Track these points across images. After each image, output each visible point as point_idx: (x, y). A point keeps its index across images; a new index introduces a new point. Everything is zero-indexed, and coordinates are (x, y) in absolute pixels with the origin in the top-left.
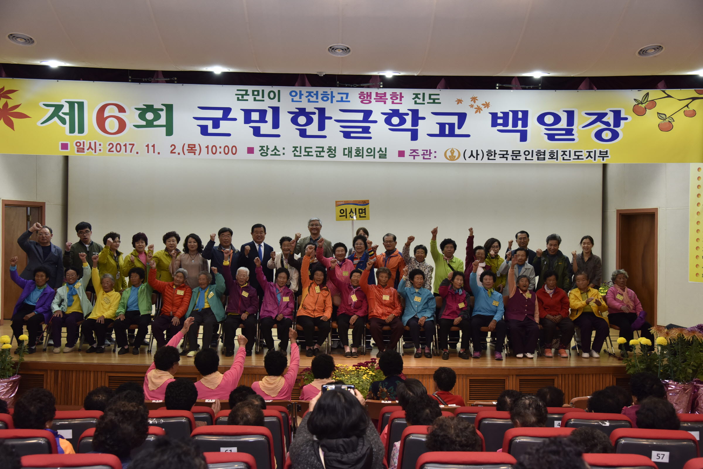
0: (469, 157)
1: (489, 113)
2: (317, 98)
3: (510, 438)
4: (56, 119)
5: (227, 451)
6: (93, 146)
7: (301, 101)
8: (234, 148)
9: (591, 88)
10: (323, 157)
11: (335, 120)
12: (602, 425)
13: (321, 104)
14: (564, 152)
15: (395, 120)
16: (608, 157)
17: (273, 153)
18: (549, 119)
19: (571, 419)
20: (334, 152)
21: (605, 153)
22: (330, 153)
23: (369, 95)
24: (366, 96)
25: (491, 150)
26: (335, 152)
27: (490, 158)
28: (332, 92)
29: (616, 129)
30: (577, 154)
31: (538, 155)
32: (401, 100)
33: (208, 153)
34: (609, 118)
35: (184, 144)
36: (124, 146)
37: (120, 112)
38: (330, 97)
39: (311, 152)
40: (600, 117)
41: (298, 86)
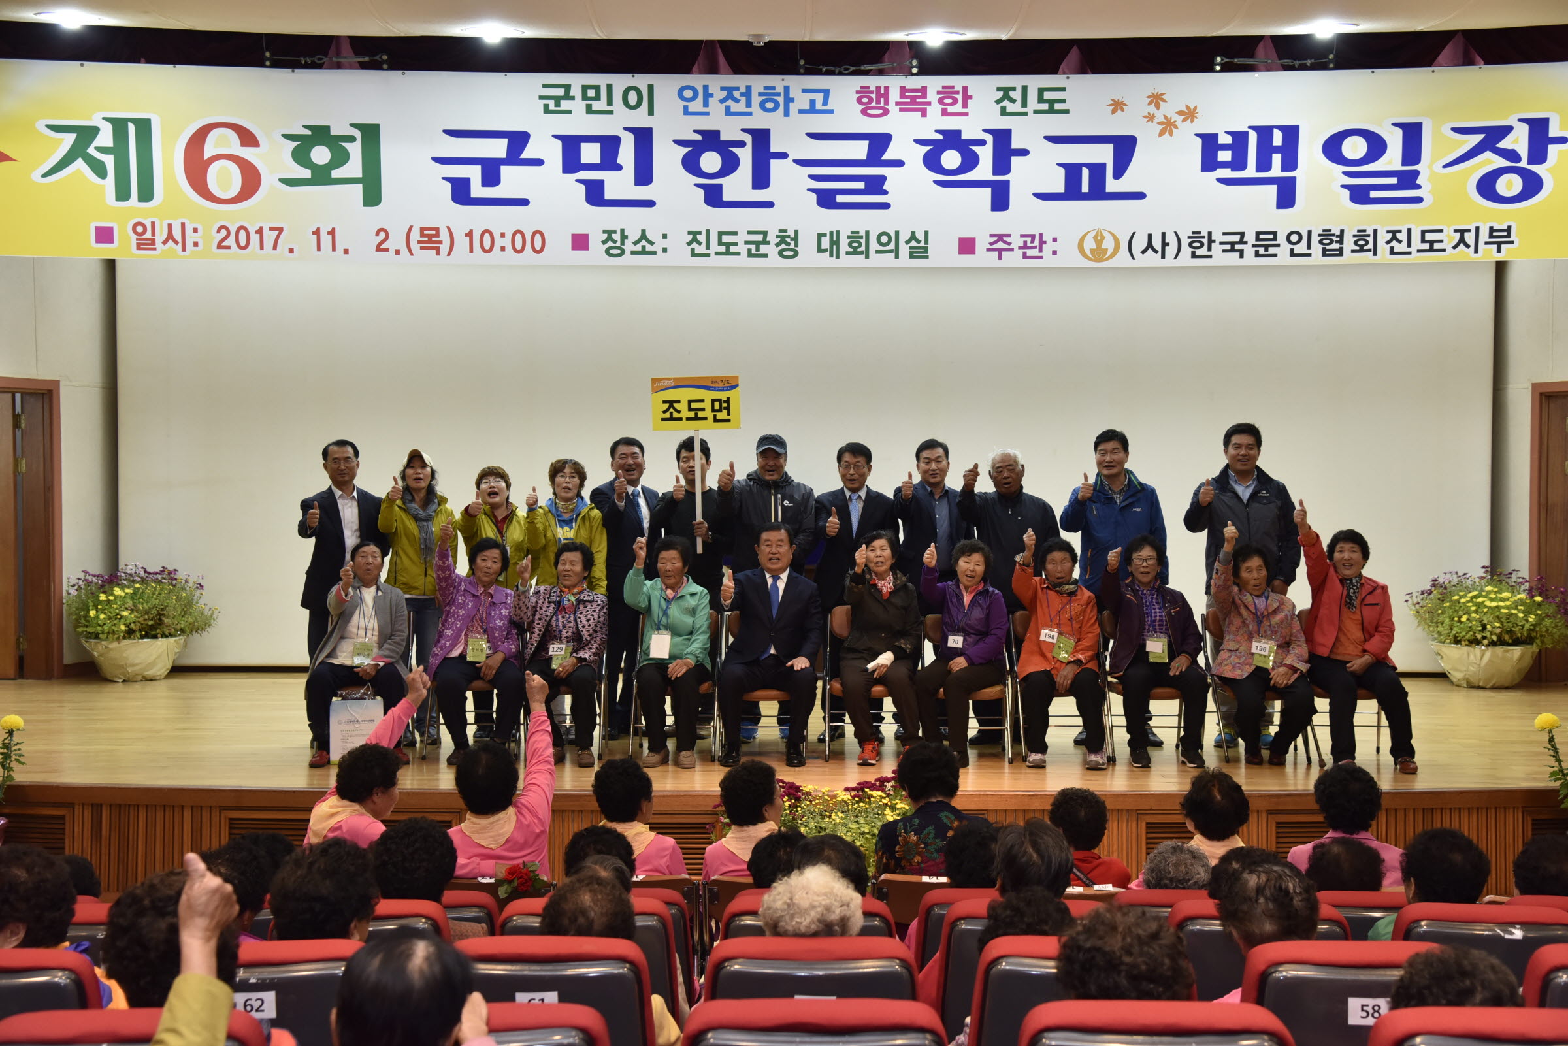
0: (1143, 252)
1: (1197, 135)
2: (749, 104)
3: (1262, 967)
4: (80, 164)
5: (532, 1001)
6: (177, 234)
7: (707, 114)
8: (538, 237)
9: (1467, 61)
10: (765, 256)
11: (796, 161)
12: (1504, 937)
13: (759, 120)
14: (1394, 233)
15: (951, 159)
16: (1512, 242)
17: (638, 248)
18: (1355, 148)
19: (1418, 921)
20: (793, 243)
21: (1505, 234)
22: (783, 246)
23: (884, 94)
24: (874, 96)
25: (1200, 233)
26: (796, 245)
27: (1198, 252)
28: (787, 89)
29: (1534, 168)
30: (1428, 236)
31: (1325, 242)
32: (965, 106)
33: (471, 251)
34: (1516, 141)
35: (411, 228)
36: (257, 232)
37: (243, 144)
38: (781, 99)
39: (736, 244)
40: (1492, 137)
41: (700, 73)
